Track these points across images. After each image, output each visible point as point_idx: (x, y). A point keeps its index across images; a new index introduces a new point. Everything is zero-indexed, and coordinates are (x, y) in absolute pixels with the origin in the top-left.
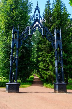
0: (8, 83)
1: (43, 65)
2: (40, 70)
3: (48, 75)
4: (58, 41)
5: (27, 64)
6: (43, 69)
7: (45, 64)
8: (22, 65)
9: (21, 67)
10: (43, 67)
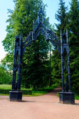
0: (10, 92)
1: (55, 72)
2: (52, 77)
3: (60, 83)
4: (64, 44)
5: (41, 71)
6: (55, 77)
7: (57, 71)
8: (35, 72)
9: (34, 74)
10: (56, 74)
